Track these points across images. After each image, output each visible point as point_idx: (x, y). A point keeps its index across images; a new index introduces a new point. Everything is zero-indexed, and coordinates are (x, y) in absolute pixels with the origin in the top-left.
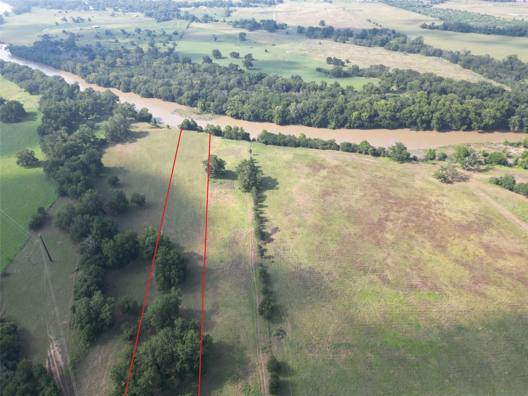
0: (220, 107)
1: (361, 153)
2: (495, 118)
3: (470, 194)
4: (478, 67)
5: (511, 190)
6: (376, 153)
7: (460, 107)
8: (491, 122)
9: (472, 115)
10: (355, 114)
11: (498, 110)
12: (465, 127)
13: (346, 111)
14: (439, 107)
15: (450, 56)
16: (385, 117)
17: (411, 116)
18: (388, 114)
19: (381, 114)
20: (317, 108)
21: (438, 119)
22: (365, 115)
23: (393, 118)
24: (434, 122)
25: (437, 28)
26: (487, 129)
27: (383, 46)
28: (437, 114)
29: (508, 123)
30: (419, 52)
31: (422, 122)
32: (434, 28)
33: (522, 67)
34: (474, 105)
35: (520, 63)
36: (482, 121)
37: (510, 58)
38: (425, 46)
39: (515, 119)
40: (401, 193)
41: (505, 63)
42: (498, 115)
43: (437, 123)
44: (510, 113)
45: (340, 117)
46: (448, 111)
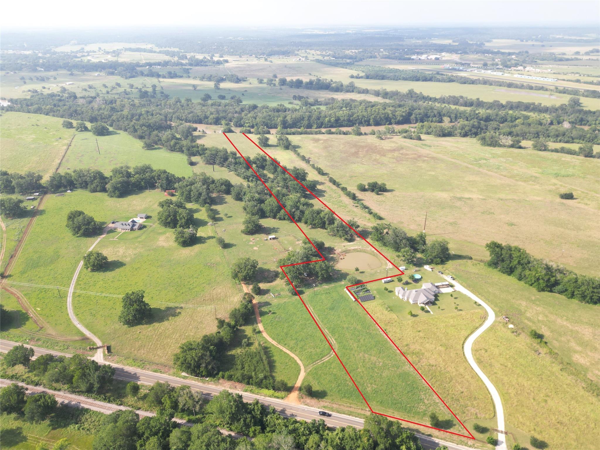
0: (239, 122)
1: (337, 134)
2: (402, 116)
3: (394, 142)
4: (392, 97)
5: (411, 139)
6: (344, 134)
7: (383, 112)
8: (401, 119)
9: (391, 115)
10: (327, 119)
11: (403, 112)
12: (388, 123)
13: (321, 119)
14: (373, 113)
15: (373, 92)
16: (344, 120)
17: (358, 118)
18: (346, 118)
19: (342, 119)
20: (304, 118)
21: (373, 119)
22: (333, 119)
23: (349, 120)
24: (371, 120)
25: (362, 77)
26: (399, 123)
27: (327, 89)
28: (373, 116)
29: (409, 119)
30: (353, 91)
31: (365, 121)
32: (360, 78)
33: (417, 95)
34: (391, 111)
35: (416, 94)
36: (396, 119)
37: (410, 91)
38: (356, 87)
39: (413, 117)
40: (363, 144)
41: (408, 94)
42: (404, 114)
43: (373, 121)
44: (410, 114)
45: (319, 121)
46: (378, 114)
